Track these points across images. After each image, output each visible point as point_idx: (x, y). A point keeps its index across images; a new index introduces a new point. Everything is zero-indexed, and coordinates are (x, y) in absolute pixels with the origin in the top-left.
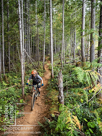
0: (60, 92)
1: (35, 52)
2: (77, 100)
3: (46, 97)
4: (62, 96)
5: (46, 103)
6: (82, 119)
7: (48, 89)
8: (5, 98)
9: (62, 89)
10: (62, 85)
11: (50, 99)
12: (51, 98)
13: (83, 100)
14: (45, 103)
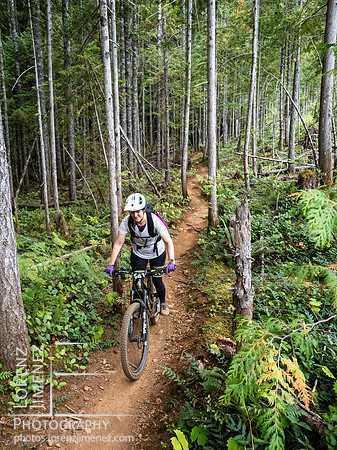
0: (240, 276)
1: (155, 136)
2: (296, 303)
3: (191, 288)
4: (246, 286)
5: (191, 307)
6: (315, 367)
7: (198, 262)
8: (61, 285)
9: (249, 265)
10: (246, 251)
11: (204, 295)
12: (206, 290)
13: (319, 304)
14: (189, 307)
